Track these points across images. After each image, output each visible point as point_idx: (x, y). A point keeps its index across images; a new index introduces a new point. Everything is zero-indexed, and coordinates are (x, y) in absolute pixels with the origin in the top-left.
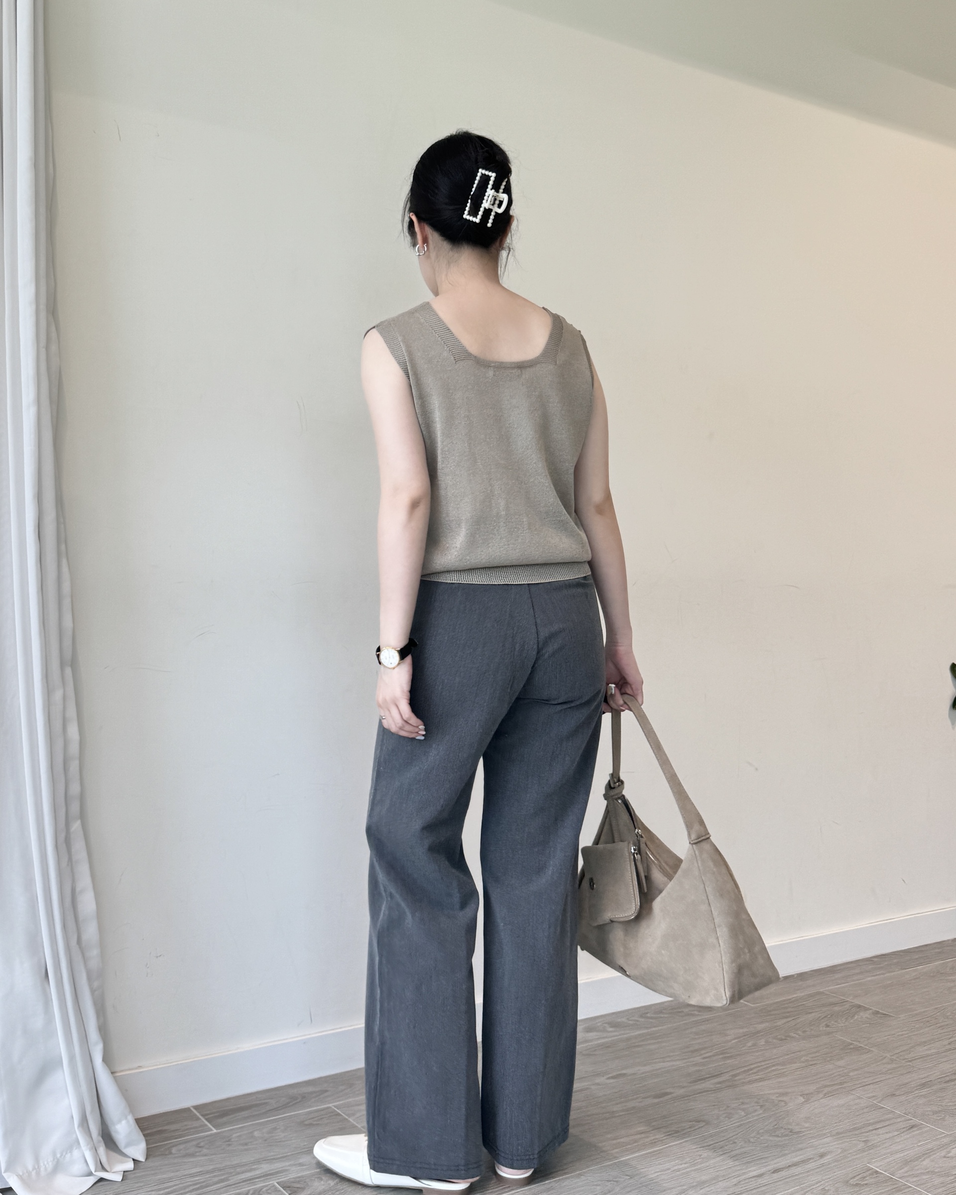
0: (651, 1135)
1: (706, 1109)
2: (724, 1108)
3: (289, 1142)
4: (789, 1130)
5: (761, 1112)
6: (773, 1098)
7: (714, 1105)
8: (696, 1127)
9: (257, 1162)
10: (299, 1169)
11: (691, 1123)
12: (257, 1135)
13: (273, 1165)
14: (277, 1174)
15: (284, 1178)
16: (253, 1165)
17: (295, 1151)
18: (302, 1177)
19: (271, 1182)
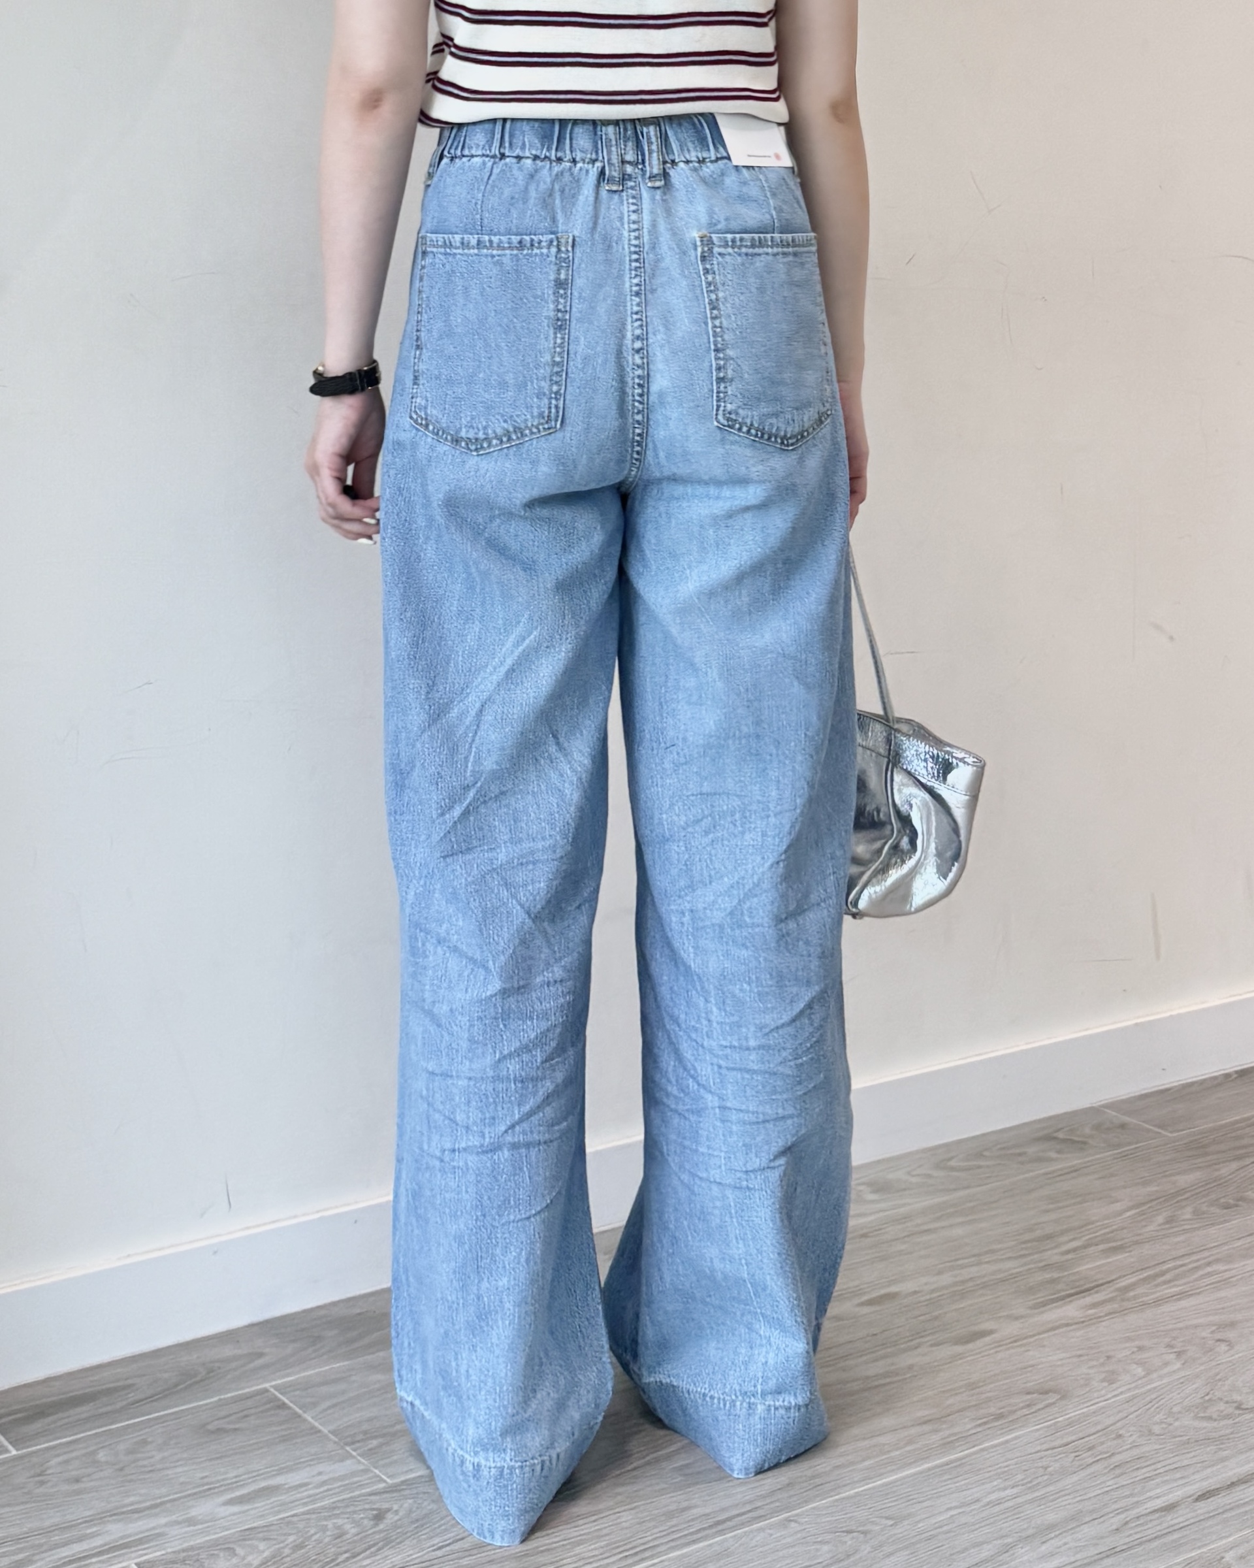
0: (944, 1426)
1: (1063, 1365)
2: (1101, 1360)
3: (169, 1472)
4: (1235, 1404)
6: (1204, 1334)
7: (1080, 1356)
8: (1040, 1406)
9: (100, 1518)
10: (186, 1533)
11: (1029, 1397)
12: (103, 1459)
13: (131, 1525)
14: (139, 1544)
15: (153, 1553)
16: (89, 1527)
17: (182, 1492)
18: (191, 1548)
19: (123, 1564)
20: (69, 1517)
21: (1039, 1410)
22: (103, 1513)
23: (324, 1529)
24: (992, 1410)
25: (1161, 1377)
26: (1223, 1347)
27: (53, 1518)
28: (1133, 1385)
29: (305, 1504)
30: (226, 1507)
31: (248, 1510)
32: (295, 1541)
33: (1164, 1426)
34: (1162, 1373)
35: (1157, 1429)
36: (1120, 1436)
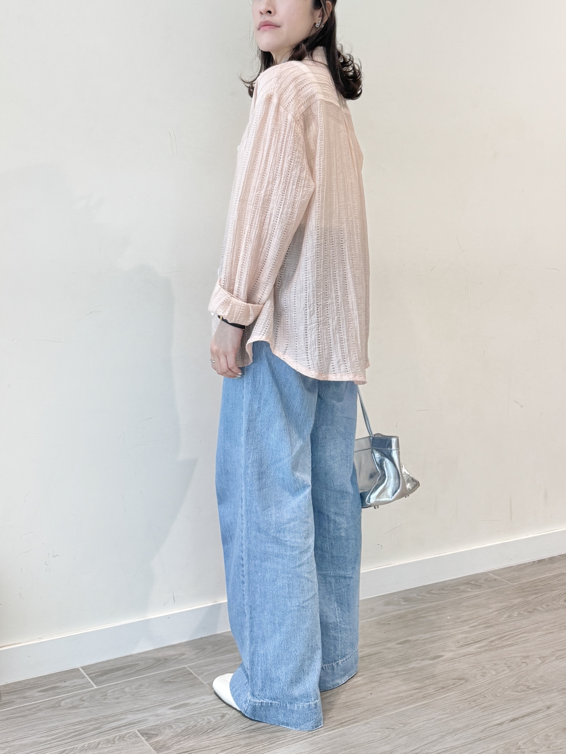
0: (424, 690)
1: (467, 669)
2: (481, 668)
3: (150, 697)
4: (527, 687)
5: (508, 671)
6: (518, 660)
7: (474, 666)
8: (458, 684)
9: (125, 713)
10: (155, 719)
11: (454, 681)
12: (127, 691)
13: (136, 716)
14: (139, 723)
15: (143, 727)
16: (121, 716)
17: (154, 704)
18: (157, 725)
19: (133, 730)
20: (115, 712)
21: (458, 686)
22: (127, 710)
23: (204, 720)
24: (441, 685)
25: (501, 675)
26: (524, 665)
27: (110, 712)
28: (491, 678)
29: (197, 710)
30: (169, 710)
31: (177, 712)
32: (193, 724)
33: (501, 693)
34: (502, 674)
35: (498, 695)
36: (485, 697)
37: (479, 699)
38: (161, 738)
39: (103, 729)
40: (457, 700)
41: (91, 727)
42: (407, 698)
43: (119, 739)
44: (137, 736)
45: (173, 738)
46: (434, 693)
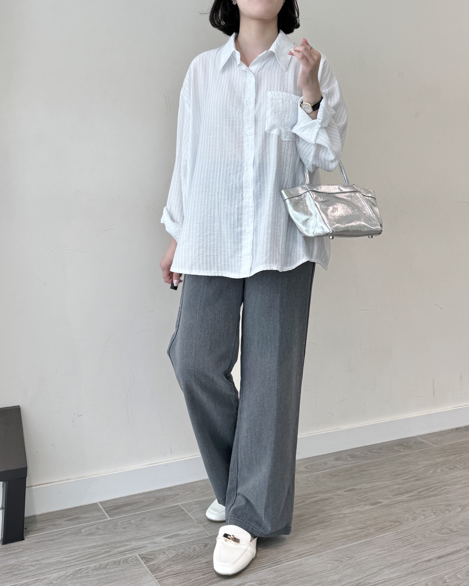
0: (366, 530)
1: (401, 514)
2: (412, 513)
3: (150, 528)
4: (450, 530)
8: (394, 526)
9: (129, 540)
10: (153, 546)
11: (391, 523)
12: (133, 522)
13: (138, 543)
14: (140, 549)
15: (143, 552)
16: (127, 542)
17: (153, 534)
18: (154, 551)
19: (135, 554)
20: (122, 539)
21: (394, 527)
22: (131, 538)
23: (190, 548)
24: (380, 526)
25: (429, 520)
26: (447, 512)
27: (118, 539)
29: (186, 540)
30: (164, 539)
31: (171, 541)
32: (182, 551)
33: (429, 535)
34: (429, 518)
35: (427, 536)
36: (416, 537)
37: (411, 539)
38: (156, 562)
39: (112, 552)
40: (392, 539)
41: (103, 551)
42: (352, 536)
43: (123, 561)
44: (137, 560)
45: (165, 562)
46: (374, 532)
